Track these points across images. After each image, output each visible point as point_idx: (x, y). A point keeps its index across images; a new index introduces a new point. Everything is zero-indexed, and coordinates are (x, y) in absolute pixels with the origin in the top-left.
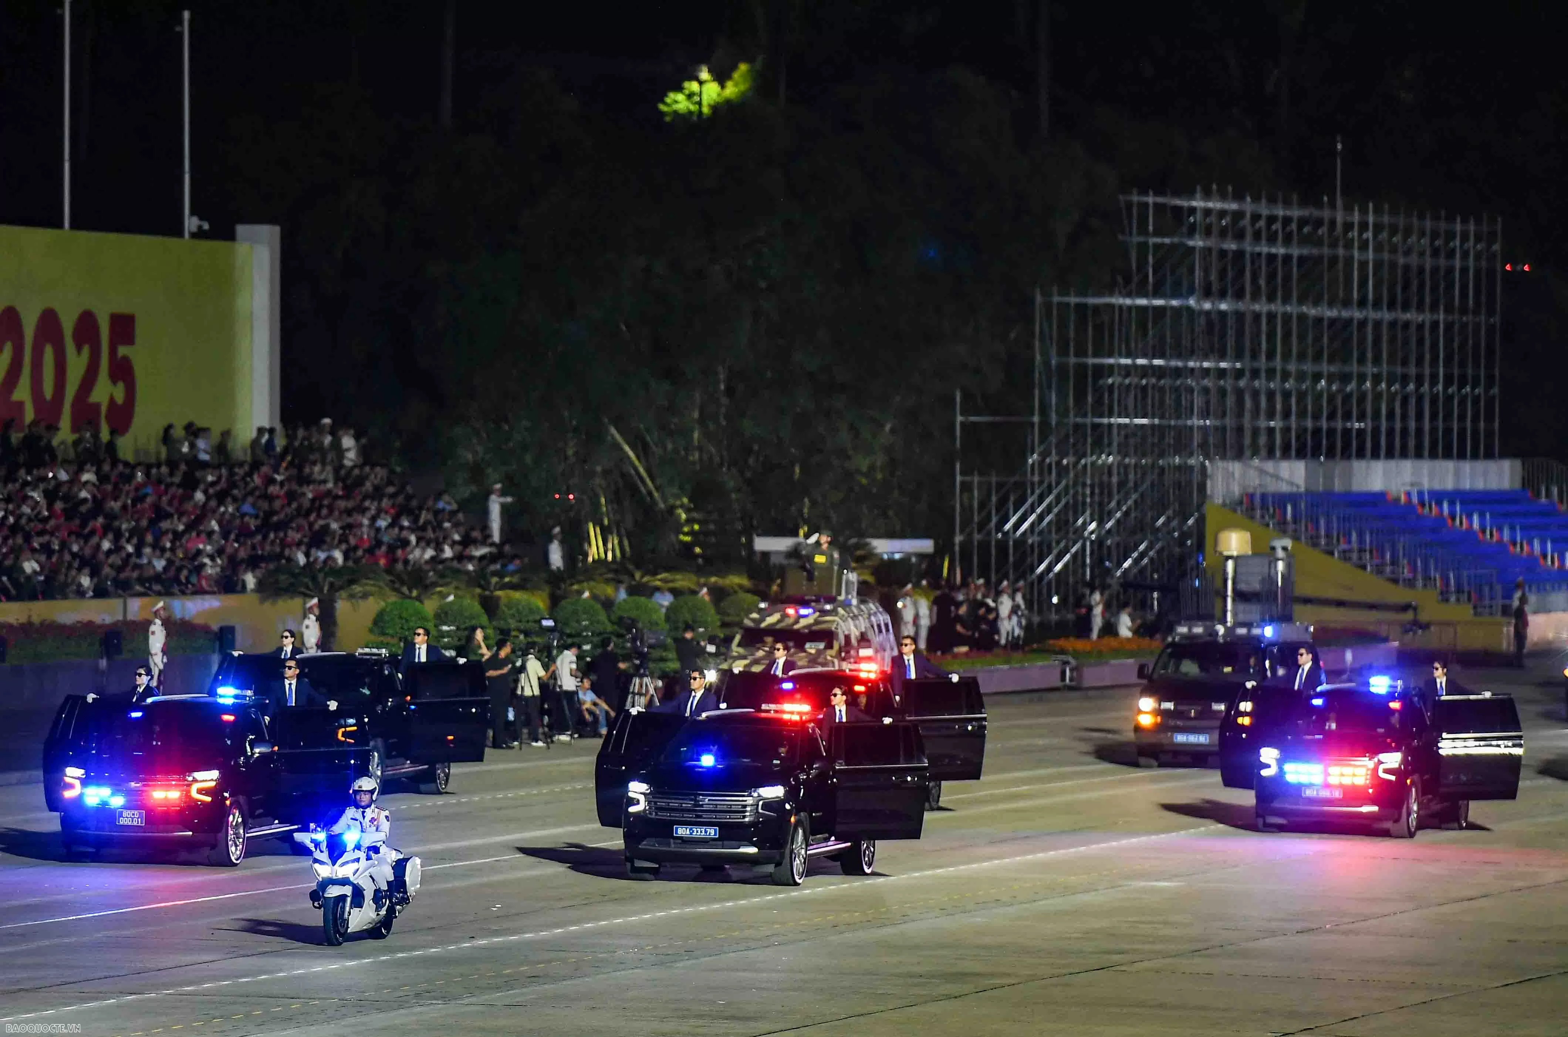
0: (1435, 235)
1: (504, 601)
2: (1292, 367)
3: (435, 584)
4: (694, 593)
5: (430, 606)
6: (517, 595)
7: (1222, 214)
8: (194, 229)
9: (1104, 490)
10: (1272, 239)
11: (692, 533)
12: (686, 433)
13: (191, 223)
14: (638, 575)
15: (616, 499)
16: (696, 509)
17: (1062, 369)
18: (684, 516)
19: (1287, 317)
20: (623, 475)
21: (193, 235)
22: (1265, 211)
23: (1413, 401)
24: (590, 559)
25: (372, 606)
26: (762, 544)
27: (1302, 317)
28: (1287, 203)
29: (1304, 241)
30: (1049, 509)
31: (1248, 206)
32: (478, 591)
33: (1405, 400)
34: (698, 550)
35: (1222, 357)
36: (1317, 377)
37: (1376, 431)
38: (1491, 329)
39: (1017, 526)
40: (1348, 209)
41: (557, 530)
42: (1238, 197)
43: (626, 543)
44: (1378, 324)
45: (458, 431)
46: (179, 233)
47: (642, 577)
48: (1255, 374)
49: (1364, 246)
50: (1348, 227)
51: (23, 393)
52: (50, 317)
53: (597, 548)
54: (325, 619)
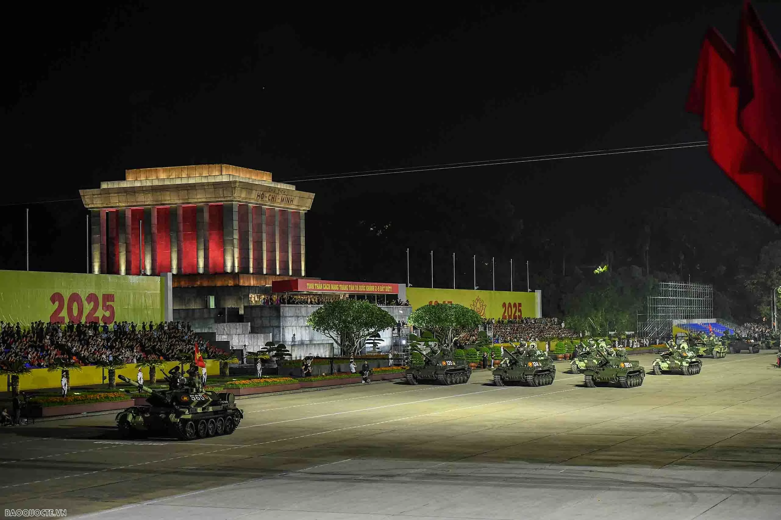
0: (703, 288)
1: (574, 342)
2: (684, 306)
3: (564, 340)
5: (563, 343)
7: (673, 285)
9: (658, 324)
10: (680, 289)
12: (599, 317)
13: (529, 290)
14: (592, 338)
15: (589, 327)
17: (652, 307)
18: (599, 329)
19: (683, 299)
20: (590, 324)
21: (529, 292)
22: (679, 285)
23: (701, 311)
25: (556, 343)
26: (610, 333)
27: (685, 299)
28: (682, 283)
29: (685, 289)
30: (650, 327)
31: (677, 284)
32: (570, 340)
33: (700, 311)
35: (674, 305)
36: (687, 308)
37: (696, 315)
38: (711, 300)
39: (646, 330)
40: (691, 284)
42: (676, 283)
43: (591, 333)
44: (696, 300)
45: (566, 318)
46: (527, 292)
48: (679, 307)
49: (693, 289)
50: (691, 286)
51: (506, 314)
52: (510, 304)
53: (587, 334)
54: (549, 345)
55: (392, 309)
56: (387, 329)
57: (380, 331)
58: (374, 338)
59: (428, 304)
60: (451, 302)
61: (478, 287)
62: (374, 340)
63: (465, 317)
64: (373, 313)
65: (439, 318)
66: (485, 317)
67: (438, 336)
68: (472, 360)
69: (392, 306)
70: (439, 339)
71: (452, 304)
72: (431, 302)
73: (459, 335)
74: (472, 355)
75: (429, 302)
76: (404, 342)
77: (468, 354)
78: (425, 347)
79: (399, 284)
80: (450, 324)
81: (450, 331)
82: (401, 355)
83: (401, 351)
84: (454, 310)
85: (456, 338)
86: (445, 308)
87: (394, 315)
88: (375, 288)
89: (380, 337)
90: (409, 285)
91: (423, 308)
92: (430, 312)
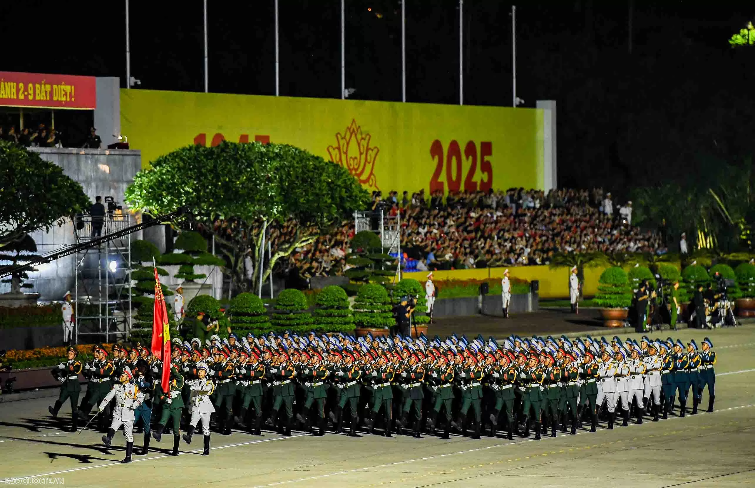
1: (660, 267)
3: (628, 260)
4: (747, 262)
5: (626, 270)
6: (665, 264)
8: (518, 103)
11: (746, 234)
12: (743, 189)
13: (516, 100)
14: (722, 254)
15: (711, 220)
16: (748, 223)
18: (742, 227)
20: (714, 209)
21: (517, 106)
24: (699, 248)
25: (600, 270)
32: (648, 262)
34: (749, 242)
41: (684, 234)
43: (716, 240)
45: (638, 190)
46: (511, 105)
47: (724, 255)
51: (443, 178)
52: (454, 145)
53: (702, 242)
54: (580, 275)
55: (73, 159)
56: (60, 225)
57: (33, 229)
58: (14, 254)
59: (192, 143)
60: (267, 137)
61: (352, 90)
62: (14, 259)
63: (312, 186)
64: (12, 170)
65: (226, 187)
66: (374, 189)
67: (225, 246)
68: (332, 323)
69: (74, 150)
70: (226, 258)
71: (269, 145)
72: (201, 138)
73: (292, 244)
74: (332, 307)
75: (196, 140)
76: (113, 266)
77: (319, 305)
78: (180, 281)
79: (98, 79)
80: (264, 209)
81: (264, 231)
82: (104, 306)
83: (103, 296)
84: (276, 164)
85: (282, 254)
86: (248, 159)
87: (81, 178)
88: (18, 90)
89: (35, 250)
90: (131, 80)
91: (174, 156)
92: (199, 169)
